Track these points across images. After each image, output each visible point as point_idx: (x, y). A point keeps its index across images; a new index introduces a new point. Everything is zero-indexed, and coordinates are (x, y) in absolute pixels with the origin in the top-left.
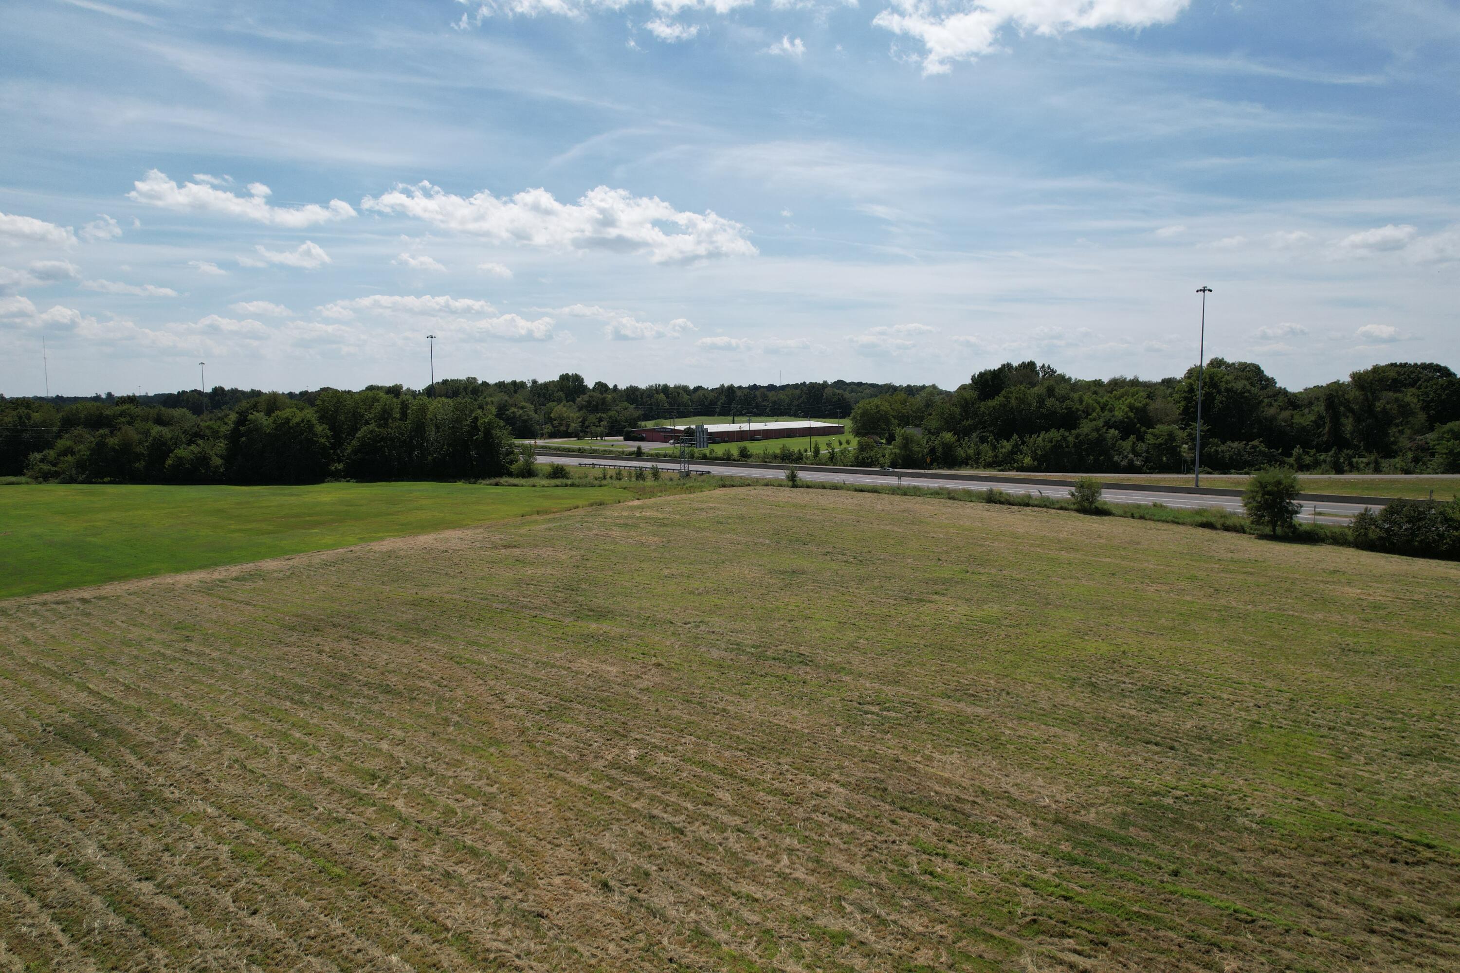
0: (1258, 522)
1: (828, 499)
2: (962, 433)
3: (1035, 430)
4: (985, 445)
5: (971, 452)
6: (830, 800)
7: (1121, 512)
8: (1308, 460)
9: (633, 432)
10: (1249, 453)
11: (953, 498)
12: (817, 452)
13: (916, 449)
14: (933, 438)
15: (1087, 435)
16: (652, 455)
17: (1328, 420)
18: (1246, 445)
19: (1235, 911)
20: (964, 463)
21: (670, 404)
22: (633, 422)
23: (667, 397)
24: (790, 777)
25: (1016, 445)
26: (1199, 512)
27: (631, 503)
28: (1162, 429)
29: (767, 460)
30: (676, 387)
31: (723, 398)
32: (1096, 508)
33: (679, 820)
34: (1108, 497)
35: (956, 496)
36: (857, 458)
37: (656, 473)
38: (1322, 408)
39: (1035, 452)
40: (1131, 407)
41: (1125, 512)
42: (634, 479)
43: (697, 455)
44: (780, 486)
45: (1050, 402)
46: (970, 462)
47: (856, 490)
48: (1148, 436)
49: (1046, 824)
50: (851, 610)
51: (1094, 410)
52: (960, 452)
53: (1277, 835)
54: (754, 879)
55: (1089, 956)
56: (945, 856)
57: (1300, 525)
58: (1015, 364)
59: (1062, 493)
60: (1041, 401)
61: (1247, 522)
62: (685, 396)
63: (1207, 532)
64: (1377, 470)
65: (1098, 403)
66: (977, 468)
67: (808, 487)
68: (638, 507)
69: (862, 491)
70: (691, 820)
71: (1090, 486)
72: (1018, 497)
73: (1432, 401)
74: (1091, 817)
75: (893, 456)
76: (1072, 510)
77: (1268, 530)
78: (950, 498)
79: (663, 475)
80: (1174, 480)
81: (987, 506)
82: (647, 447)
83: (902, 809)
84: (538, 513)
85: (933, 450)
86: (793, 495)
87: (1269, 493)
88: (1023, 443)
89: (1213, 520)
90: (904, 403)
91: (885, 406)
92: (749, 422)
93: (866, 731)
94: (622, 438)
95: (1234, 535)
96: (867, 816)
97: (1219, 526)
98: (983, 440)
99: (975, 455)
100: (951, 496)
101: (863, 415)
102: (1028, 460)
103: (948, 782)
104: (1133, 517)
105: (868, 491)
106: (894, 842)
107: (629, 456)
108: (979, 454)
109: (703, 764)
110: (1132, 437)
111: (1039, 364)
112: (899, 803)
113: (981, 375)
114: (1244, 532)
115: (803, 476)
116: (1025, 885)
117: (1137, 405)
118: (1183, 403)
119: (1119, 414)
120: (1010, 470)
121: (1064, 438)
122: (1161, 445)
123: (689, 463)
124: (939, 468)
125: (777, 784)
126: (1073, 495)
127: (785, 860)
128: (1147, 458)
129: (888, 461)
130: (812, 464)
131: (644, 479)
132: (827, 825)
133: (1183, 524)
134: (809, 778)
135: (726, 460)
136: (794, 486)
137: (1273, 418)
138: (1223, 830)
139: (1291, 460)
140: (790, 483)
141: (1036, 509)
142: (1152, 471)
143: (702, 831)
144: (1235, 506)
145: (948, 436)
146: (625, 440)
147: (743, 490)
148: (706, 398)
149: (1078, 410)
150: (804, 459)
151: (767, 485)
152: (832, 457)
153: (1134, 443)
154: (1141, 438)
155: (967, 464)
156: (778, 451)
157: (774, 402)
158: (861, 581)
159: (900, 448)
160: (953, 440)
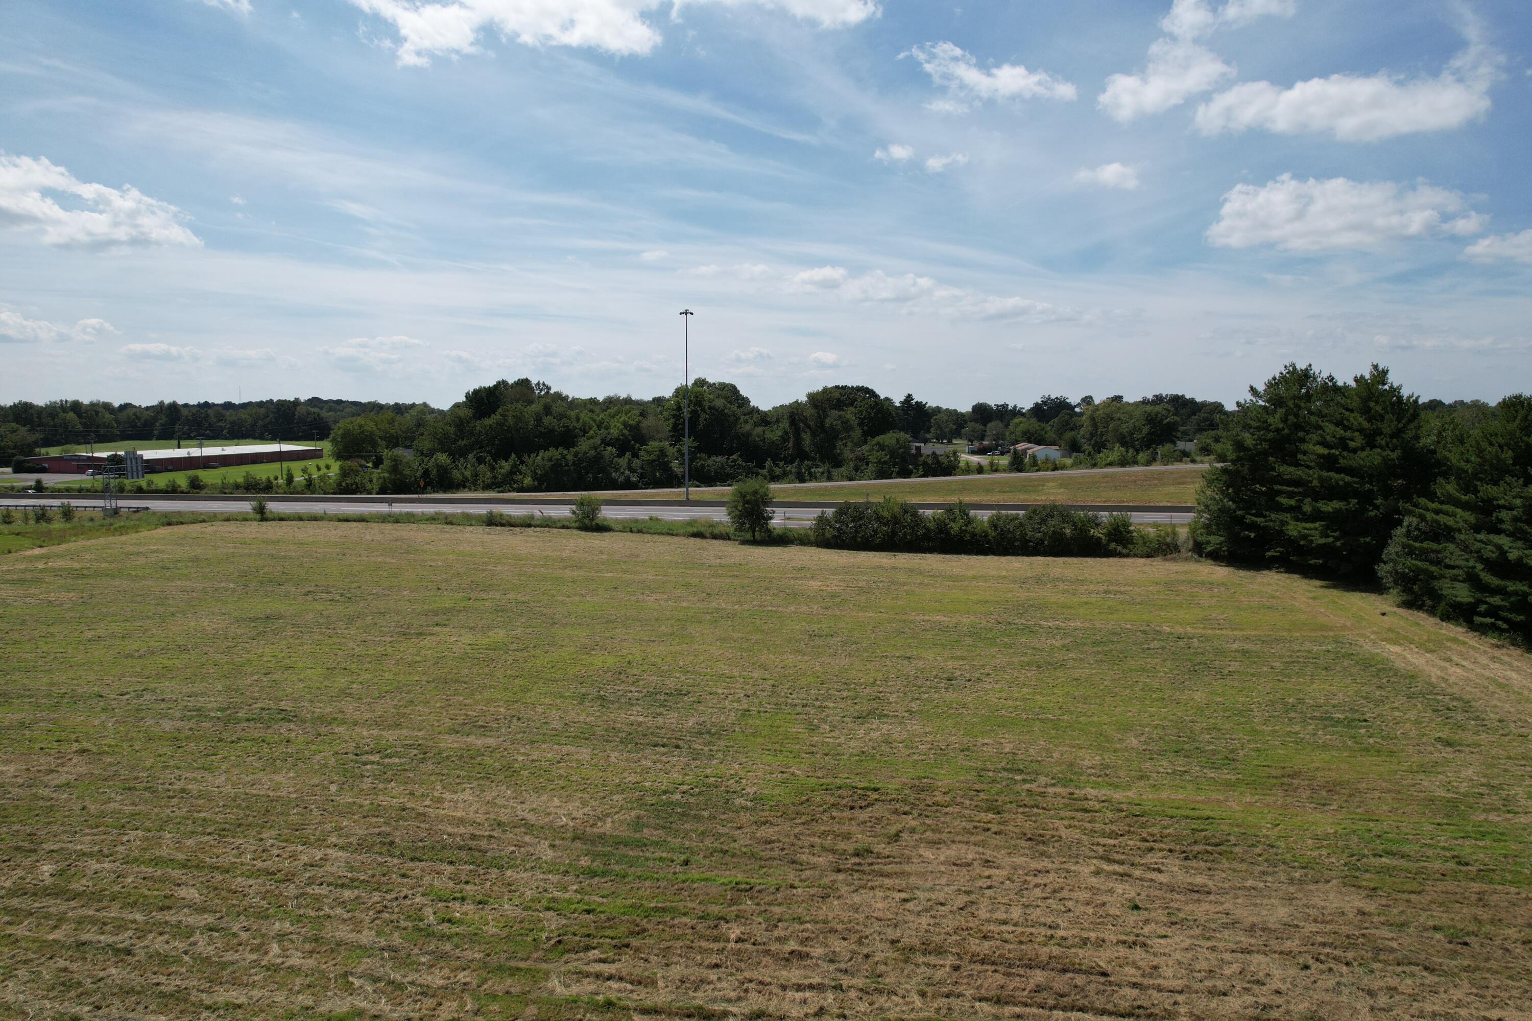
0: (740, 529)
1: (308, 532)
2: (457, 454)
3: (534, 449)
4: (482, 466)
5: (468, 473)
6: (327, 868)
7: (620, 527)
8: (778, 471)
9: (28, 461)
10: (731, 467)
11: (451, 523)
12: (290, 479)
13: (407, 472)
14: (426, 459)
15: (585, 453)
16: (59, 490)
17: (791, 435)
18: (728, 459)
19: (737, 884)
20: (461, 485)
21: (84, 425)
22: (28, 449)
23: (79, 416)
24: (275, 852)
25: (514, 466)
26: (691, 523)
27: (29, 553)
28: (654, 445)
29: (227, 491)
30: (92, 405)
31: (163, 419)
32: (597, 524)
33: (123, 939)
34: (608, 513)
35: (454, 521)
36: (339, 484)
37: (67, 514)
38: (787, 425)
39: (534, 472)
40: (625, 424)
41: (624, 527)
42: (32, 522)
43: (128, 488)
44: (246, 520)
45: (547, 420)
46: (467, 484)
47: (340, 520)
48: (642, 453)
49: (566, 843)
50: (340, 653)
51: (590, 428)
52: (456, 475)
53: (768, 807)
54: (235, 982)
55: (613, 962)
56: (463, 899)
57: (774, 529)
58: (511, 381)
59: (564, 512)
60: (539, 420)
61: (731, 530)
62: (107, 415)
63: (698, 542)
64: (830, 479)
65: (595, 421)
66: (475, 490)
67: (281, 519)
68: (42, 557)
69: (347, 520)
70: (141, 933)
71: (590, 503)
72: (519, 518)
73: (865, 418)
74: (607, 827)
75: (381, 481)
76: (573, 528)
77: (748, 536)
78: (447, 523)
79: (77, 514)
80: (667, 494)
81: (487, 529)
82: (50, 480)
83: (412, 860)
85: (426, 473)
86: (263, 529)
87: (748, 502)
88: (522, 462)
89: (702, 529)
90: (391, 422)
91: (370, 426)
92: (201, 446)
93: (366, 784)
94: (9, 470)
95: (721, 542)
96: (373, 876)
97: (708, 535)
98: (480, 460)
99: (472, 476)
100: (449, 520)
101: (345, 435)
102: (528, 481)
103: (461, 821)
104: (631, 531)
105: (355, 521)
106: (406, 897)
107: (22, 493)
108: (476, 475)
109: (156, 862)
110: (628, 454)
111: (534, 381)
112: (410, 854)
113: (476, 392)
114: (730, 539)
115: (273, 507)
116: (548, 909)
117: (631, 422)
118: (672, 421)
119: (614, 432)
120: (510, 491)
121: (564, 457)
122: (654, 461)
123: (117, 498)
124: (434, 492)
125: (259, 864)
126: (574, 513)
127: (275, 948)
128: (642, 474)
129: (376, 488)
130: (285, 493)
131: (49, 520)
132: (326, 897)
133: (677, 535)
134: (300, 848)
135: (172, 492)
136: (264, 519)
137: (749, 434)
138: (724, 813)
139: (765, 472)
140: (258, 516)
141: (538, 529)
142: (647, 486)
143: (159, 944)
144: (720, 516)
145: (443, 458)
146: (16, 472)
147: (197, 527)
148: (137, 418)
149: (575, 428)
150: (275, 488)
151: (228, 520)
152: (310, 485)
153: (630, 460)
154: (635, 455)
155: (464, 487)
156: (240, 480)
157: (233, 423)
158: (351, 620)
159: (390, 472)
160: (448, 461)
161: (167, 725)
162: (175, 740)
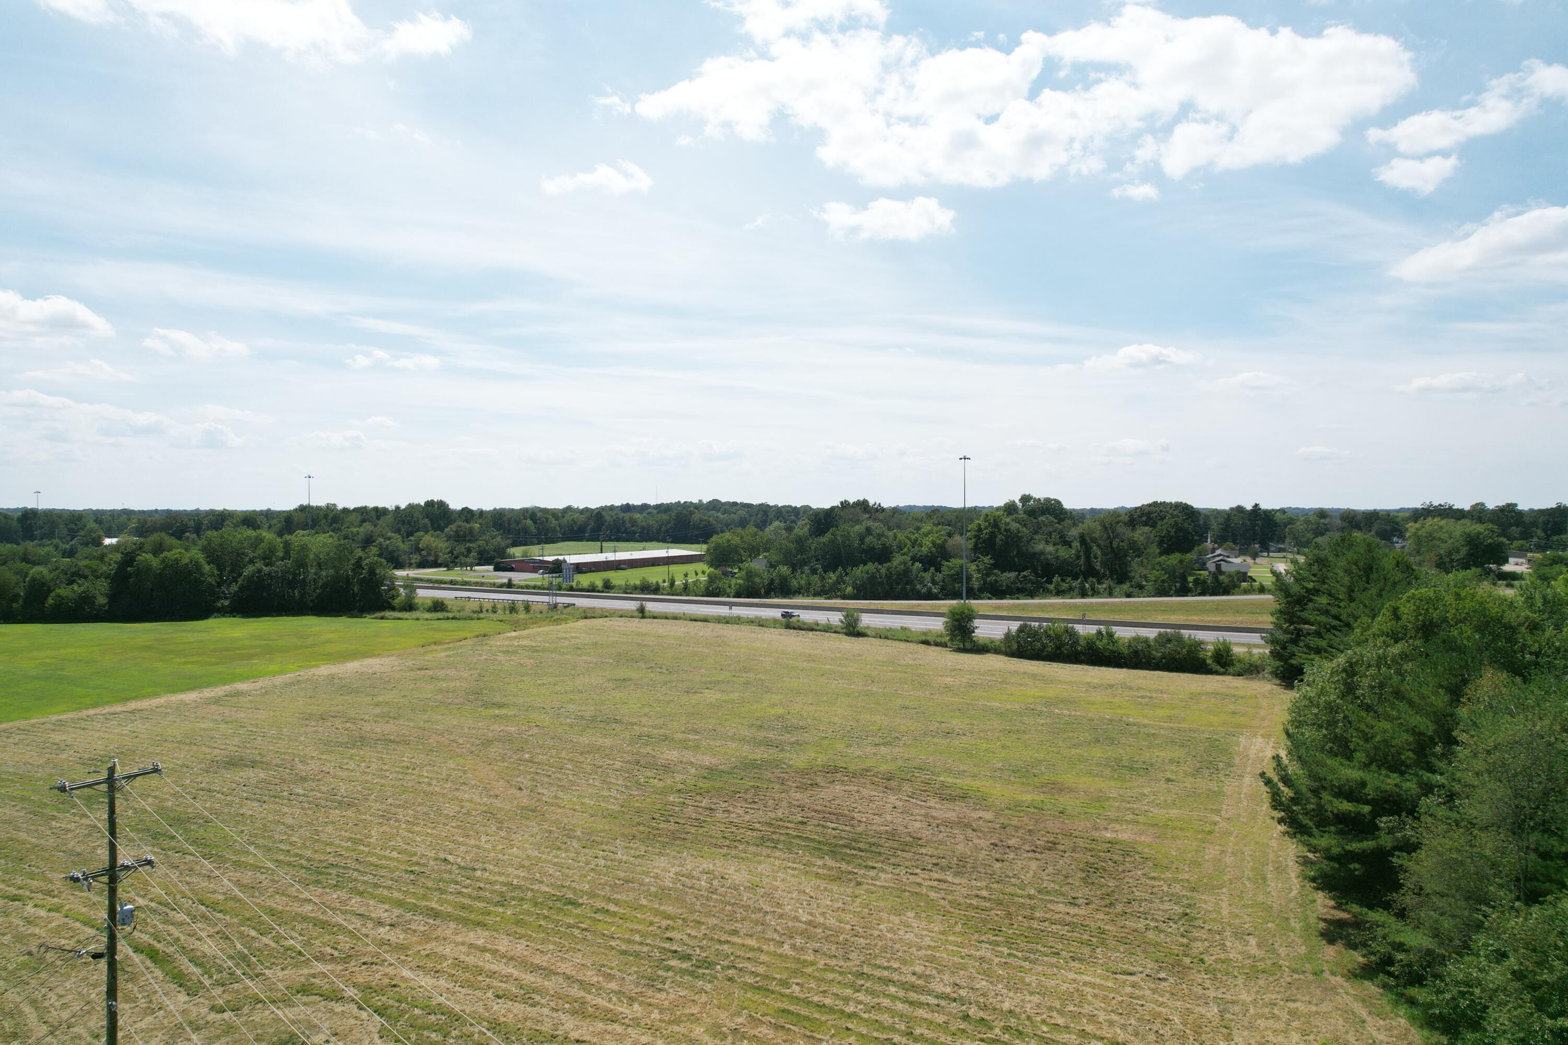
2: (797, 566)
3: (856, 563)
4: (815, 576)
5: (803, 582)
9: (503, 563)
12: (672, 583)
13: (757, 580)
14: (772, 570)
16: (522, 587)
18: (1019, 575)
20: (797, 592)
22: (502, 551)
25: (841, 576)
28: (956, 562)
31: (592, 524)
32: (857, 630)
34: (865, 621)
35: (765, 624)
36: (707, 588)
37: (527, 605)
38: (1078, 544)
39: (854, 583)
40: (934, 543)
41: (876, 634)
42: (508, 612)
43: (564, 587)
44: (632, 617)
45: (868, 540)
46: (802, 593)
48: (944, 568)
49: (702, 769)
51: (905, 546)
52: (794, 583)
57: (977, 639)
58: (852, 502)
60: (862, 539)
61: (947, 640)
62: (554, 522)
65: (909, 539)
66: (808, 596)
67: (655, 618)
68: (516, 638)
71: (853, 611)
72: (807, 623)
73: (1164, 537)
75: (737, 588)
76: (841, 633)
78: (760, 625)
79: (534, 608)
81: (783, 631)
82: (518, 577)
84: (435, 643)
85: (772, 581)
86: (640, 625)
87: (957, 615)
89: (929, 638)
90: (755, 536)
91: (737, 540)
92: (616, 551)
94: (491, 568)
95: (938, 648)
97: (931, 643)
98: (814, 571)
99: (806, 585)
101: (717, 548)
102: (849, 589)
104: (881, 637)
105: (700, 621)
107: (501, 588)
108: (809, 584)
110: (932, 569)
111: (871, 503)
114: (946, 646)
115: (651, 607)
117: (938, 542)
118: (974, 540)
119: (925, 550)
120: (834, 598)
121: (878, 570)
122: (954, 575)
123: (557, 595)
124: (775, 597)
126: (842, 619)
128: (942, 586)
129: (733, 593)
130: (668, 594)
131: (517, 612)
133: (911, 642)
135: (592, 590)
136: (643, 617)
139: (1051, 587)
140: (640, 615)
142: (946, 597)
144: (939, 626)
145: (784, 570)
146: (496, 570)
147: (601, 621)
148: (575, 523)
149: (892, 545)
151: (621, 616)
152: (686, 587)
153: (933, 574)
155: (799, 593)
156: (639, 581)
157: (643, 528)
159: (744, 581)
160: (788, 572)
161: (569, 720)
162: (571, 726)
